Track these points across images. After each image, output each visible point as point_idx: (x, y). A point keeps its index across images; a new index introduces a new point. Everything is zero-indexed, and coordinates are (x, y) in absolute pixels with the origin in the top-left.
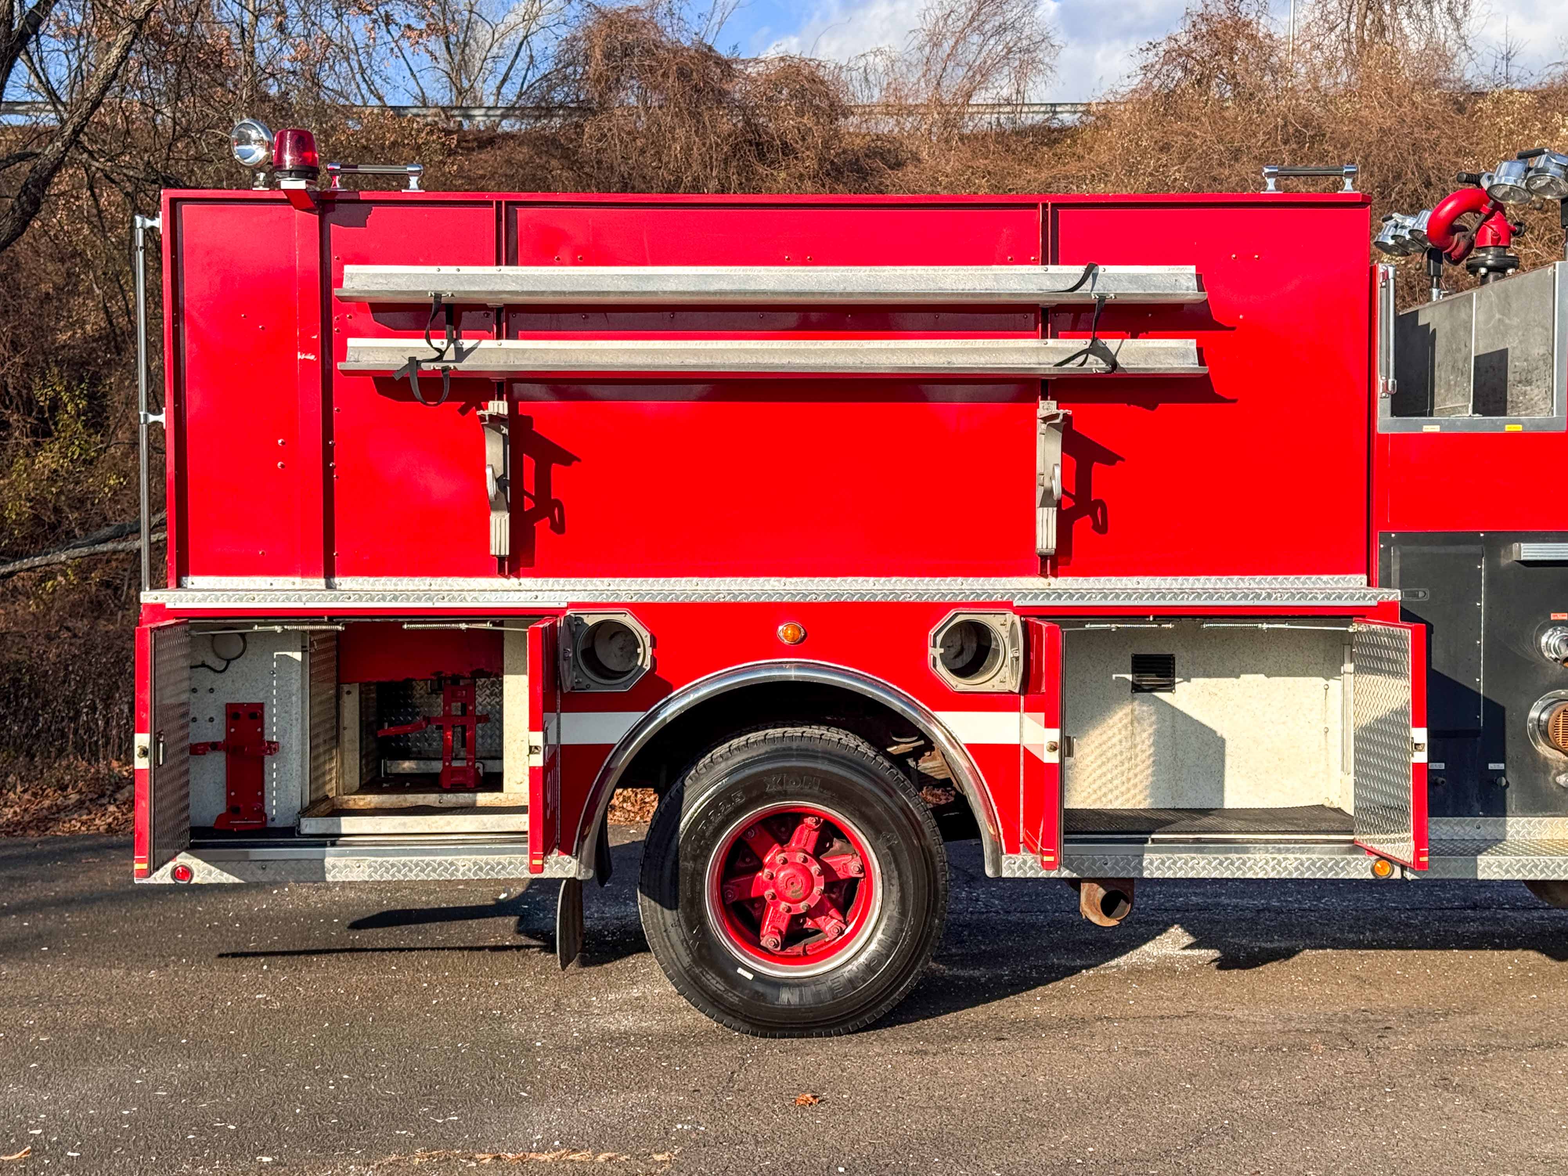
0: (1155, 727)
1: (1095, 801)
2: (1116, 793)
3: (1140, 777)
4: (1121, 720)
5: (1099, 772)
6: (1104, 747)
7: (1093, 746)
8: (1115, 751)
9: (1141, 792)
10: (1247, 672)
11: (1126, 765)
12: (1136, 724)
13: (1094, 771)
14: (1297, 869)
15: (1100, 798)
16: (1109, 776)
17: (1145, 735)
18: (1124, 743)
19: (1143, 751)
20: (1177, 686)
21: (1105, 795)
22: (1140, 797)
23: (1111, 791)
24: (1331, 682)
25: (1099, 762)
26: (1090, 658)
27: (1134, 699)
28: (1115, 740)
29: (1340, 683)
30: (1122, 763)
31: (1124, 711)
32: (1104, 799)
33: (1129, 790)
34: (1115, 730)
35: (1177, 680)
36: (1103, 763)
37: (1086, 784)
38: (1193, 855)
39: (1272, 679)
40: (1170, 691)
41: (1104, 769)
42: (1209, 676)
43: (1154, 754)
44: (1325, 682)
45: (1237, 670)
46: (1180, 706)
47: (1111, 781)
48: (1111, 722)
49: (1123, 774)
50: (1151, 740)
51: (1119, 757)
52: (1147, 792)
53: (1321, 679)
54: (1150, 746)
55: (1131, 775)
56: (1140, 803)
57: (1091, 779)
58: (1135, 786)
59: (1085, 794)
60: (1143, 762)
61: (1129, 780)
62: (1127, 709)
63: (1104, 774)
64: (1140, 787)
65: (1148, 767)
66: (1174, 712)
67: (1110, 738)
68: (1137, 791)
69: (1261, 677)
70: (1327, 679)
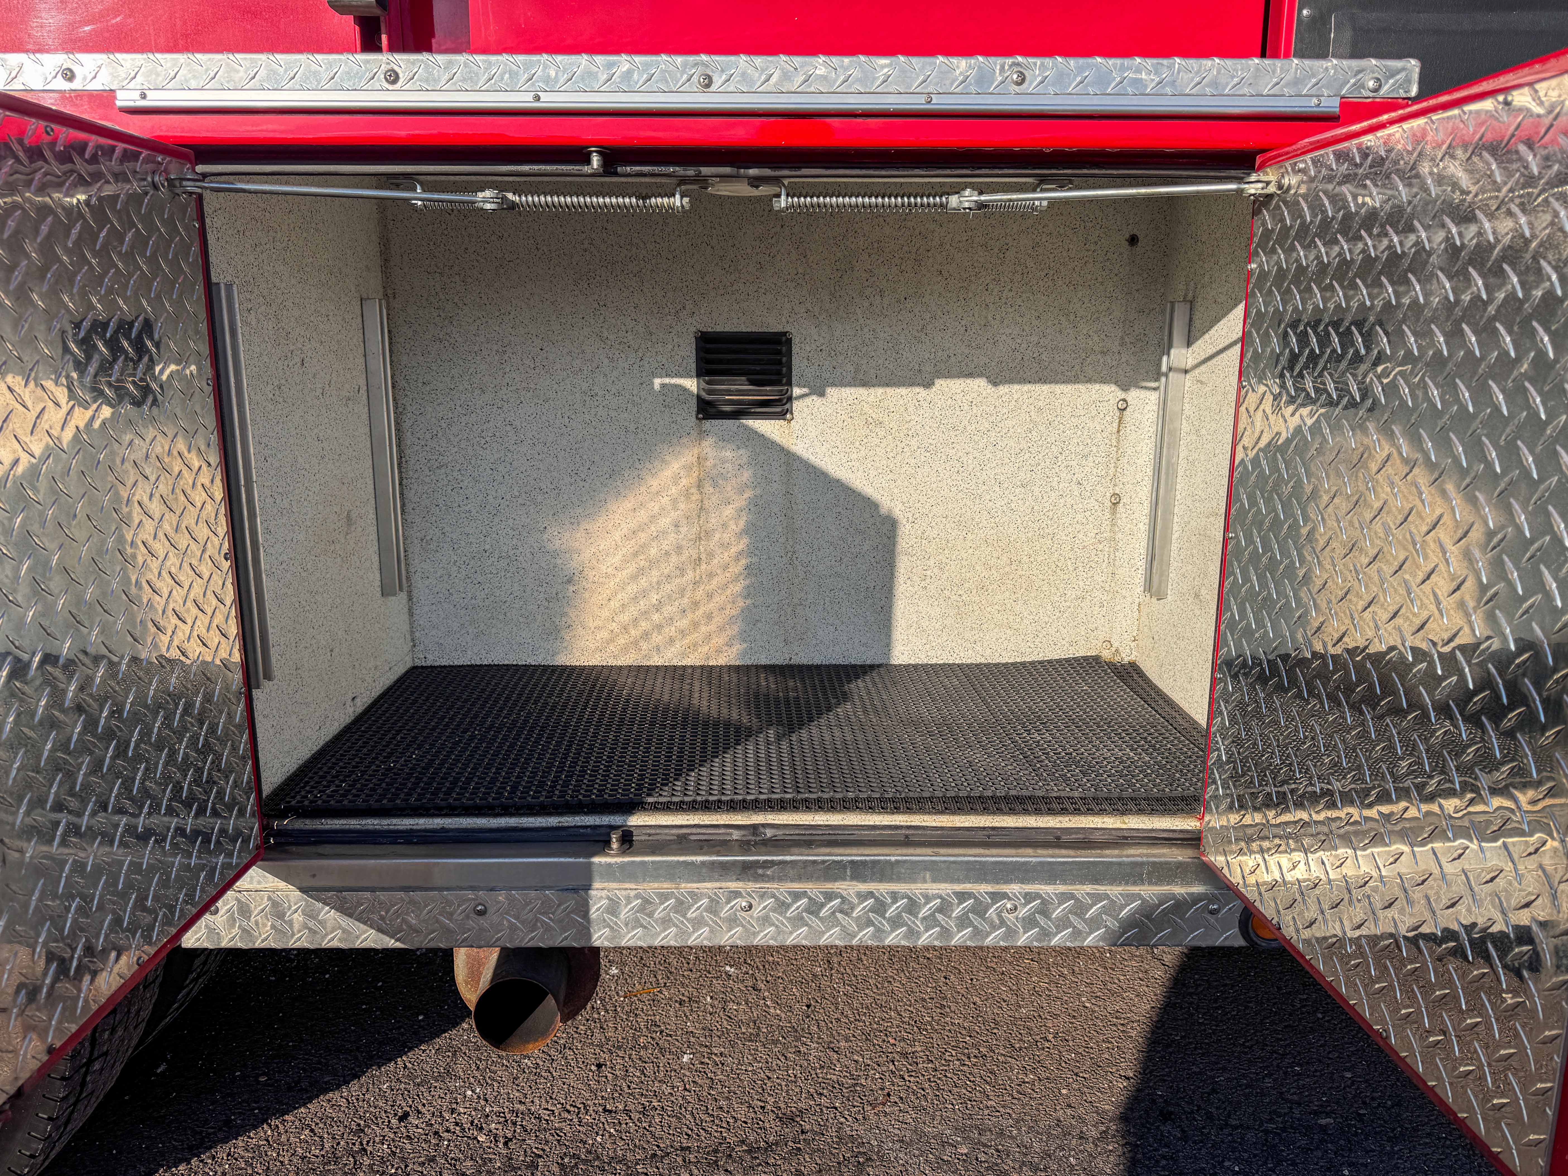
0: (748, 494)
1: (625, 649)
2: (670, 631)
3: (719, 599)
4: (676, 479)
5: (632, 589)
6: (643, 537)
7: (617, 535)
8: (667, 544)
9: (721, 629)
10: (949, 375)
11: (690, 575)
12: (708, 488)
13: (622, 586)
14: (1029, 922)
15: (636, 643)
16: (654, 598)
17: (729, 511)
18: (684, 530)
19: (725, 546)
20: (797, 405)
21: (646, 635)
22: (719, 640)
23: (659, 627)
24: (1133, 395)
25: (631, 568)
26: (604, 340)
27: (703, 434)
28: (665, 522)
29: (1153, 396)
30: (682, 571)
31: (683, 461)
32: (644, 646)
33: (695, 625)
34: (665, 500)
35: (797, 391)
36: (641, 572)
37: (605, 613)
38: (733, 885)
39: (1003, 389)
40: (782, 415)
41: (643, 582)
42: (865, 384)
43: (751, 551)
44: (1121, 395)
45: (928, 368)
46: (799, 448)
47: (658, 608)
48: (655, 483)
49: (682, 592)
50: (742, 523)
51: (674, 559)
52: (735, 629)
53: (1113, 387)
54: (739, 535)
55: (700, 593)
56: (719, 651)
57: (615, 604)
58: (709, 617)
59: (604, 634)
60: (726, 567)
61: (696, 604)
62: (688, 456)
63: (644, 593)
64: (718, 620)
65: (736, 580)
66: (789, 458)
67: (653, 519)
68: (712, 627)
69: (980, 384)
70: (1125, 388)
